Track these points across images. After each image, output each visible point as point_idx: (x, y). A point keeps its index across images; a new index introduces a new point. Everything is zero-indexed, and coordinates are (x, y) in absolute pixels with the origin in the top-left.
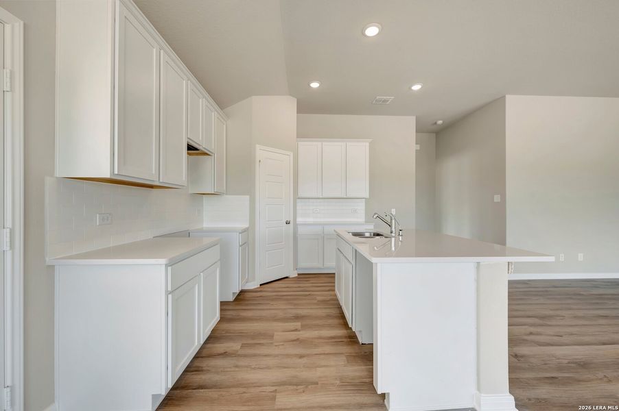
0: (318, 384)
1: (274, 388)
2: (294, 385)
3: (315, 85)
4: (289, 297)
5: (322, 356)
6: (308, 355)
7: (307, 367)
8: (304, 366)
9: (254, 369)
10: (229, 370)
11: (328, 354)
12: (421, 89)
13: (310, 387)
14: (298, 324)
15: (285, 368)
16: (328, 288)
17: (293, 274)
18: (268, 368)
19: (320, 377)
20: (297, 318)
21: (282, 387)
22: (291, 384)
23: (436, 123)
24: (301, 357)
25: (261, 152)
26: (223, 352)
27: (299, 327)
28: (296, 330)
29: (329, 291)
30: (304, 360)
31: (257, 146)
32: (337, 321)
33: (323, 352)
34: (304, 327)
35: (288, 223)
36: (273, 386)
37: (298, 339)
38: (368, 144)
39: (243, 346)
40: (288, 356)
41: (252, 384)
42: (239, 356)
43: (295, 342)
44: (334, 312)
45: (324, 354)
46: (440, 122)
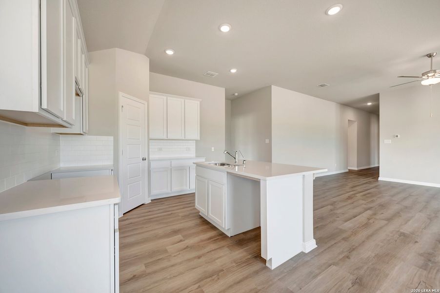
0: (224, 270)
1: (197, 286)
2: (209, 278)
3: (170, 52)
4: (157, 219)
5: (213, 252)
6: (203, 255)
7: (209, 262)
8: (206, 263)
9: (170, 278)
10: (149, 288)
11: (215, 250)
12: (236, 72)
13: (220, 274)
14: (179, 237)
15: (194, 269)
16: (182, 207)
17: (147, 201)
18: (181, 274)
19: (222, 266)
20: (176, 232)
21: (202, 283)
22: (206, 278)
23: (234, 94)
24: (199, 257)
25: (123, 99)
26: (132, 276)
27: (182, 238)
28: (181, 241)
29: (184, 208)
30: (202, 259)
31: (120, 92)
32: (205, 227)
33: (212, 250)
34: (186, 237)
35: (144, 159)
36: (194, 284)
37: (187, 246)
38: (199, 103)
39: (147, 265)
40: (189, 260)
41: (178, 289)
42: (149, 274)
43: (187, 249)
44: (198, 221)
45: (213, 250)
46: (236, 94)
